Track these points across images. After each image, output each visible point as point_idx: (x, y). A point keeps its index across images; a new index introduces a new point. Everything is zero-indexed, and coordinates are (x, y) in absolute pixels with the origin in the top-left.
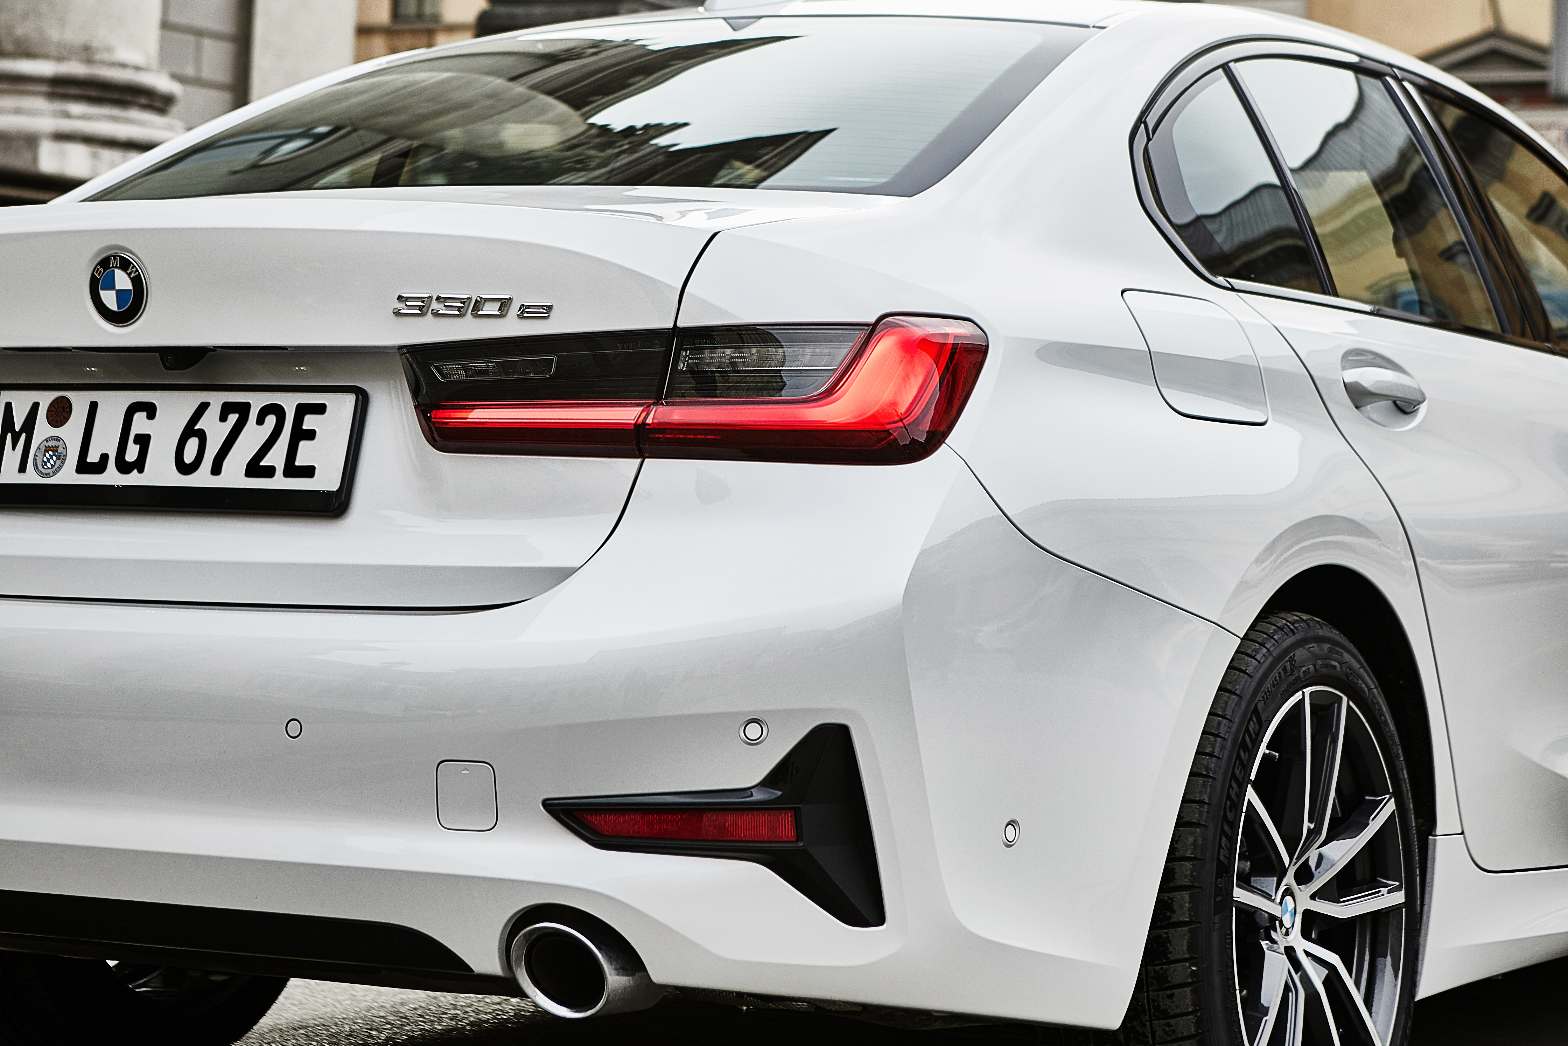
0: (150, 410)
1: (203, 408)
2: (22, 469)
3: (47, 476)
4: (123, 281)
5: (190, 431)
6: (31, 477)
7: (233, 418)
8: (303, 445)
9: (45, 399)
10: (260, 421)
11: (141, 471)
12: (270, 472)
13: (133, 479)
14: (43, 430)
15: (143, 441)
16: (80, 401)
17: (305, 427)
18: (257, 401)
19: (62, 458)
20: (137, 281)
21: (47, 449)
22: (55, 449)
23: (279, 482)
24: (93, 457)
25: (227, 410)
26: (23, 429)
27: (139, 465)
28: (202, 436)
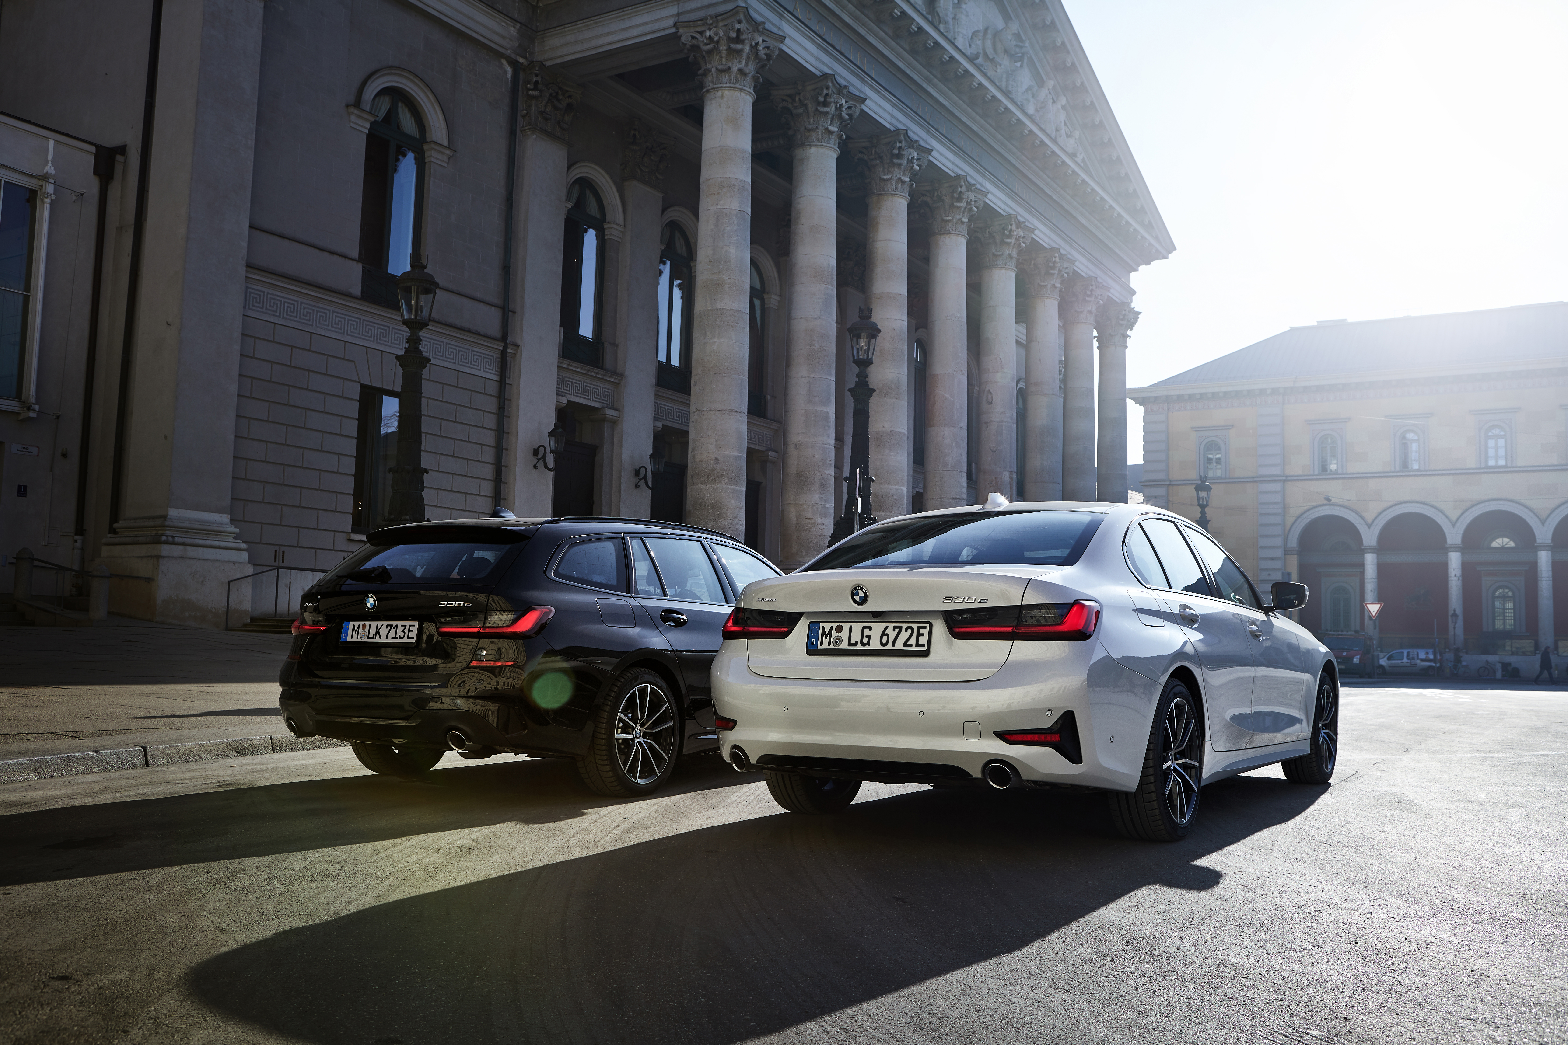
0: (870, 628)
1: (887, 627)
2: (829, 644)
3: (837, 646)
4: (861, 593)
5: (883, 634)
6: (832, 647)
7: (897, 630)
8: (920, 638)
9: (835, 625)
10: (906, 631)
11: (869, 645)
12: (911, 645)
13: (867, 647)
14: (834, 634)
15: (869, 637)
16: (846, 627)
17: (920, 633)
18: (904, 626)
19: (841, 642)
20: (865, 593)
21: (836, 639)
22: (839, 639)
23: (914, 648)
24: (853, 642)
25: (895, 628)
26: (828, 634)
27: (868, 644)
28: (888, 635)
